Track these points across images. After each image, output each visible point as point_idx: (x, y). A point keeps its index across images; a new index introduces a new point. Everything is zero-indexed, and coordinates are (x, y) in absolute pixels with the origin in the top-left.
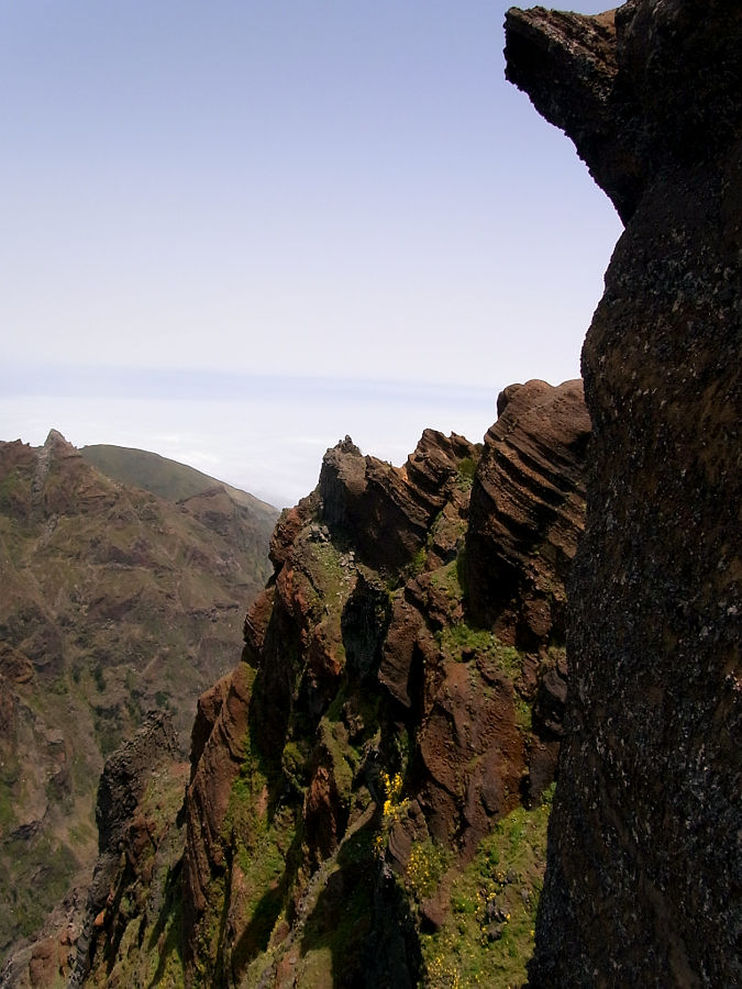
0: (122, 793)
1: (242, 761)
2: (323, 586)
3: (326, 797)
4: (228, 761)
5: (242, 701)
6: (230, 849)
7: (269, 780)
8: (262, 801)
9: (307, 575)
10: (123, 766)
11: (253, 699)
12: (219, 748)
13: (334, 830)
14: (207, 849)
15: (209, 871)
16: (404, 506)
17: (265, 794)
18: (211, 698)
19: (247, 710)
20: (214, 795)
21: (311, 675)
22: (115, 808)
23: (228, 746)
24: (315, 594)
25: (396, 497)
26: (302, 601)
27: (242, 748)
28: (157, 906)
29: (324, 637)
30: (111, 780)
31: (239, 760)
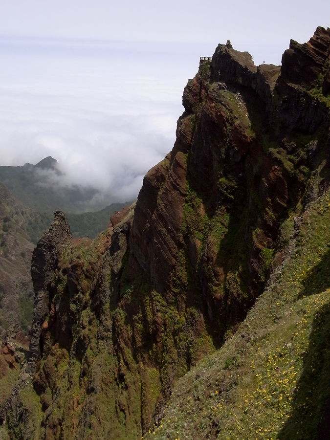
0: (49, 257)
1: (187, 195)
2: (231, 107)
3: (281, 176)
4: (180, 196)
5: (183, 169)
6: (187, 235)
7: (203, 200)
8: (202, 210)
9: (222, 104)
10: (50, 241)
11: (188, 167)
12: (172, 192)
13: (286, 187)
14: (173, 238)
15: (176, 247)
16: (314, 57)
17: (202, 206)
18: (153, 175)
19: (185, 173)
20: (174, 212)
21: (234, 145)
22: (46, 265)
23: (178, 190)
24: (228, 112)
25: (310, 54)
26: (223, 114)
27: (186, 190)
28: (108, 294)
29: (240, 127)
30: (44, 249)
31: (185, 195)
